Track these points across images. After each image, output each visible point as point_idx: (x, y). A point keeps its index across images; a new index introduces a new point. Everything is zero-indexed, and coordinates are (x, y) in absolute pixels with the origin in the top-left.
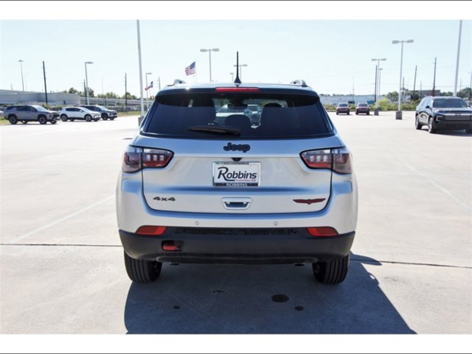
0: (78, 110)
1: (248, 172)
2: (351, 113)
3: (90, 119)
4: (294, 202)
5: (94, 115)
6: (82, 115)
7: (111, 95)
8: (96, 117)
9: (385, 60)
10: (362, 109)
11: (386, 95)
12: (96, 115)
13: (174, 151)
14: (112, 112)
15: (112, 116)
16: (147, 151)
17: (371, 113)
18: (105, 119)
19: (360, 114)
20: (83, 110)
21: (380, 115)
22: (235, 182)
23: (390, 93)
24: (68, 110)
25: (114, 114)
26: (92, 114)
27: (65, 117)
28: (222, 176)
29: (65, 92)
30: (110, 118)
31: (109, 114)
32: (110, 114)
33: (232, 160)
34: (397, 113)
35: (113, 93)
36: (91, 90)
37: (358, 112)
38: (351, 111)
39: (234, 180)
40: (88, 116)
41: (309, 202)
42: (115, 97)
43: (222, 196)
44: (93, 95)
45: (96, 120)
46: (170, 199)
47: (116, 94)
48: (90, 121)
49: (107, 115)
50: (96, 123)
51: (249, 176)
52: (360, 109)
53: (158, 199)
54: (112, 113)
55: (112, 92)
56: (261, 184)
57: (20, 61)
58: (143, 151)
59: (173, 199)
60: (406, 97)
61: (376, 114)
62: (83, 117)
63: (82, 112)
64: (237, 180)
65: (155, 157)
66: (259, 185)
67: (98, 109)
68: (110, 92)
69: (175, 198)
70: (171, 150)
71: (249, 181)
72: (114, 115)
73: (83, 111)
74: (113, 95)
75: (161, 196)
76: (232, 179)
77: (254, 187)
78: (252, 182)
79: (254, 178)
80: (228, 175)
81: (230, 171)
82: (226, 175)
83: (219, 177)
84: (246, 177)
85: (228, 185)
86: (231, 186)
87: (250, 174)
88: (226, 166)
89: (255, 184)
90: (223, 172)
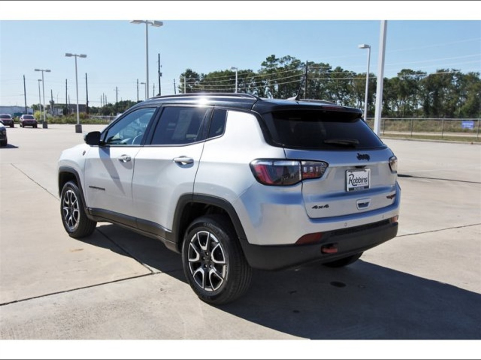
1: (363, 177)
2: (15, 125)
4: (387, 199)
9: (49, 71)
10: (28, 121)
11: (30, 107)
13: (328, 163)
16: (303, 163)
17: (39, 126)
19: (26, 127)
21: (50, 129)
22: (358, 186)
23: (34, 105)
33: (355, 168)
34: (76, 126)
37: (24, 124)
38: (16, 124)
39: (356, 185)
43: (356, 199)
46: (325, 207)
52: (27, 122)
53: (316, 207)
56: (371, 186)
58: (301, 163)
59: (327, 206)
60: (58, 110)
61: (45, 127)
64: (359, 185)
65: (311, 168)
66: (370, 187)
69: (329, 205)
70: (325, 161)
75: (319, 204)
76: (355, 184)
77: (367, 189)
78: (365, 185)
79: (366, 182)
80: (354, 180)
81: (355, 178)
82: (352, 181)
83: (349, 183)
84: (362, 182)
85: (355, 189)
86: (357, 190)
87: (364, 179)
88: (354, 173)
89: (368, 187)
90: (351, 179)
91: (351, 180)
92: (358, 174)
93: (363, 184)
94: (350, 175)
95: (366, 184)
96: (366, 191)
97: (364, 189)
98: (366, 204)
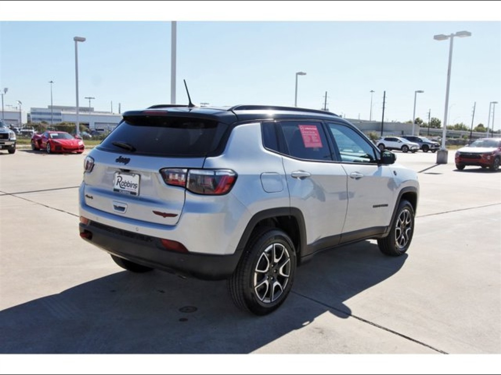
0: (395, 140)
1: (133, 183)
3: (406, 150)
4: (153, 213)
5: (411, 146)
6: (399, 145)
7: (461, 126)
8: (413, 148)
12: (414, 146)
14: (434, 144)
15: (433, 148)
18: (426, 151)
20: (401, 140)
24: (387, 139)
25: (436, 146)
26: (409, 145)
27: (383, 146)
28: (119, 183)
29: (410, 122)
30: (431, 150)
31: (430, 146)
32: (432, 146)
35: (464, 124)
36: (438, 120)
39: (124, 188)
40: (405, 147)
41: (165, 215)
42: (465, 129)
43: (113, 200)
44: (440, 126)
45: (414, 151)
46: (91, 197)
47: (466, 125)
48: (406, 152)
49: (428, 146)
50: (413, 154)
51: (133, 186)
53: (87, 196)
54: (434, 146)
55: (462, 123)
57: (372, 91)
62: (400, 147)
63: (399, 142)
64: (127, 189)
67: (420, 140)
68: (459, 123)
69: (94, 198)
71: (133, 190)
72: (436, 148)
73: (401, 142)
74: (463, 126)
75: (88, 194)
76: (123, 187)
77: (134, 195)
78: (133, 191)
79: (136, 188)
80: (122, 183)
81: (123, 180)
82: (121, 183)
83: (117, 184)
84: (131, 187)
85: (120, 191)
86: (122, 193)
87: (134, 184)
88: (121, 175)
89: (135, 193)
90: (120, 180)
91: (119, 182)
92: (126, 178)
93: (132, 189)
94: (118, 177)
95: (136, 190)
96: (133, 197)
97: (129, 194)
98: (122, 209)
